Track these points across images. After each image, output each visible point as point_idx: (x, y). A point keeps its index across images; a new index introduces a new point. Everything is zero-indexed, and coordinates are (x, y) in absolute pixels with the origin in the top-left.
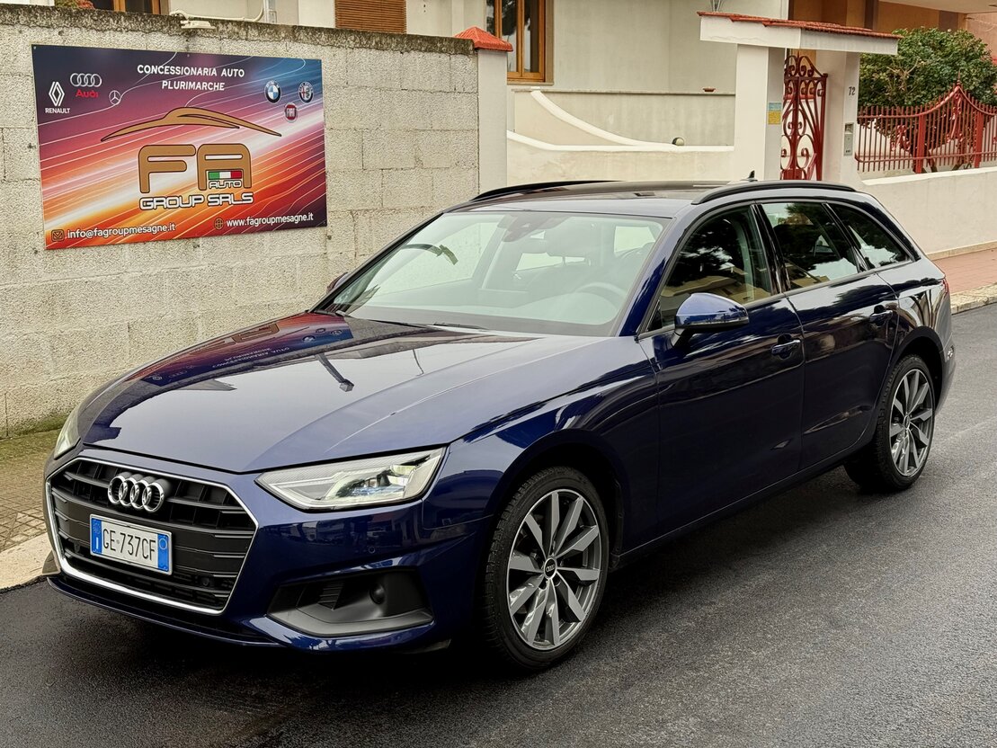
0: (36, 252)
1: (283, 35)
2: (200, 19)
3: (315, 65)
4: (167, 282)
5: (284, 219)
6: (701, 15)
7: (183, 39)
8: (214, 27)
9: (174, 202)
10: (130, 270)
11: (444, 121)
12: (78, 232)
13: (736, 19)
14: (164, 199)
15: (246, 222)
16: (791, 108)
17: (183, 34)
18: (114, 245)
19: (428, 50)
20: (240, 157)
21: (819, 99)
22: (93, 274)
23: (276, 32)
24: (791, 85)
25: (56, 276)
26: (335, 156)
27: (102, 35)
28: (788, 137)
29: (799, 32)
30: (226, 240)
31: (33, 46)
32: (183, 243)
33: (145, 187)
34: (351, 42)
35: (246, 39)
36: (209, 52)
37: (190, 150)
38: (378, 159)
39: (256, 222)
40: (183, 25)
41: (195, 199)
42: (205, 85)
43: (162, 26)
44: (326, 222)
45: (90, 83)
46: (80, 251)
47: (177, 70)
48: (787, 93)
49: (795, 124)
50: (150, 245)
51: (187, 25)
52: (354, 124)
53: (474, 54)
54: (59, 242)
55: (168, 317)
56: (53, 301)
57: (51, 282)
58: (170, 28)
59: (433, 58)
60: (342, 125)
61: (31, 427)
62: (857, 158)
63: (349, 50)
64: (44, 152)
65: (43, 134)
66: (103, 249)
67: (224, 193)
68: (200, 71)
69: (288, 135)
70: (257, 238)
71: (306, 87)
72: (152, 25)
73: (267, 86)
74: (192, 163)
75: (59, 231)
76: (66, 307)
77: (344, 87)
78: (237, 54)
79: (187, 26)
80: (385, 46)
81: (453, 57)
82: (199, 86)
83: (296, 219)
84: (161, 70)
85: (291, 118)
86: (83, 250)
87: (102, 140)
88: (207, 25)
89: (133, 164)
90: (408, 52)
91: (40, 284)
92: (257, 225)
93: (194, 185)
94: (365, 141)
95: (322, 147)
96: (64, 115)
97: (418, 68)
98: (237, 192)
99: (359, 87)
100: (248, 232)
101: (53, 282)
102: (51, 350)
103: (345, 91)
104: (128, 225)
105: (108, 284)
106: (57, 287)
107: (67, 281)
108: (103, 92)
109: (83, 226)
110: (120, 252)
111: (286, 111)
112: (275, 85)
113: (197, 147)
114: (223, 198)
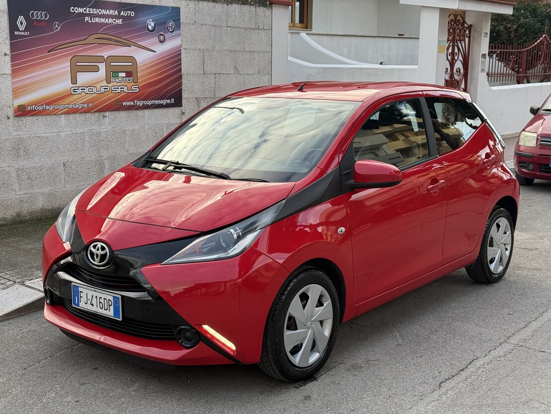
0: (8, 118)
3: (177, 10)
4: (87, 138)
5: (157, 102)
9: (92, 90)
10: (65, 130)
11: (252, 46)
12: (33, 107)
14: (85, 88)
15: (134, 103)
16: (451, 44)
18: (55, 114)
19: (244, 4)
20: (131, 64)
21: (467, 39)
22: (42, 132)
24: (451, 31)
25: (20, 133)
26: (187, 65)
28: (449, 61)
30: (122, 114)
32: (97, 114)
33: (74, 81)
36: (114, 1)
37: (101, 59)
38: (213, 68)
39: (140, 103)
41: (104, 89)
42: (111, 21)
44: (182, 104)
45: (41, 17)
46: (35, 118)
47: (94, 11)
48: (449, 35)
49: (453, 53)
50: (77, 116)
52: (199, 47)
53: (270, 7)
54: (22, 112)
55: (88, 159)
56: (19, 148)
57: (17, 136)
59: (246, 8)
60: (192, 47)
61: (5, 223)
62: (488, 74)
63: (196, 2)
64: (13, 58)
65: (13, 47)
66: (49, 117)
67: (122, 86)
68: (108, 12)
69: (160, 52)
70: (140, 113)
71: (171, 24)
73: (148, 22)
74: (102, 67)
75: (22, 106)
76: (26, 151)
77: (193, 24)
78: (130, 2)
80: (218, 1)
81: (258, 9)
82: (107, 21)
83: (164, 102)
84: (85, 10)
85: (162, 42)
86: (37, 118)
87: (48, 52)
89: (66, 67)
90: (231, 4)
91: (10, 137)
92: (141, 105)
93: (103, 80)
94: (206, 57)
95: (180, 60)
96: (26, 36)
97: (237, 14)
98: (129, 85)
99: (202, 25)
100: (136, 109)
101: (19, 136)
102: (17, 177)
103: (194, 26)
104: (64, 103)
105: (52, 138)
106: (21, 139)
107: (27, 136)
108: (50, 22)
109: (37, 103)
110: (59, 119)
111: (158, 37)
112: (153, 21)
113: (105, 58)
114: (121, 88)
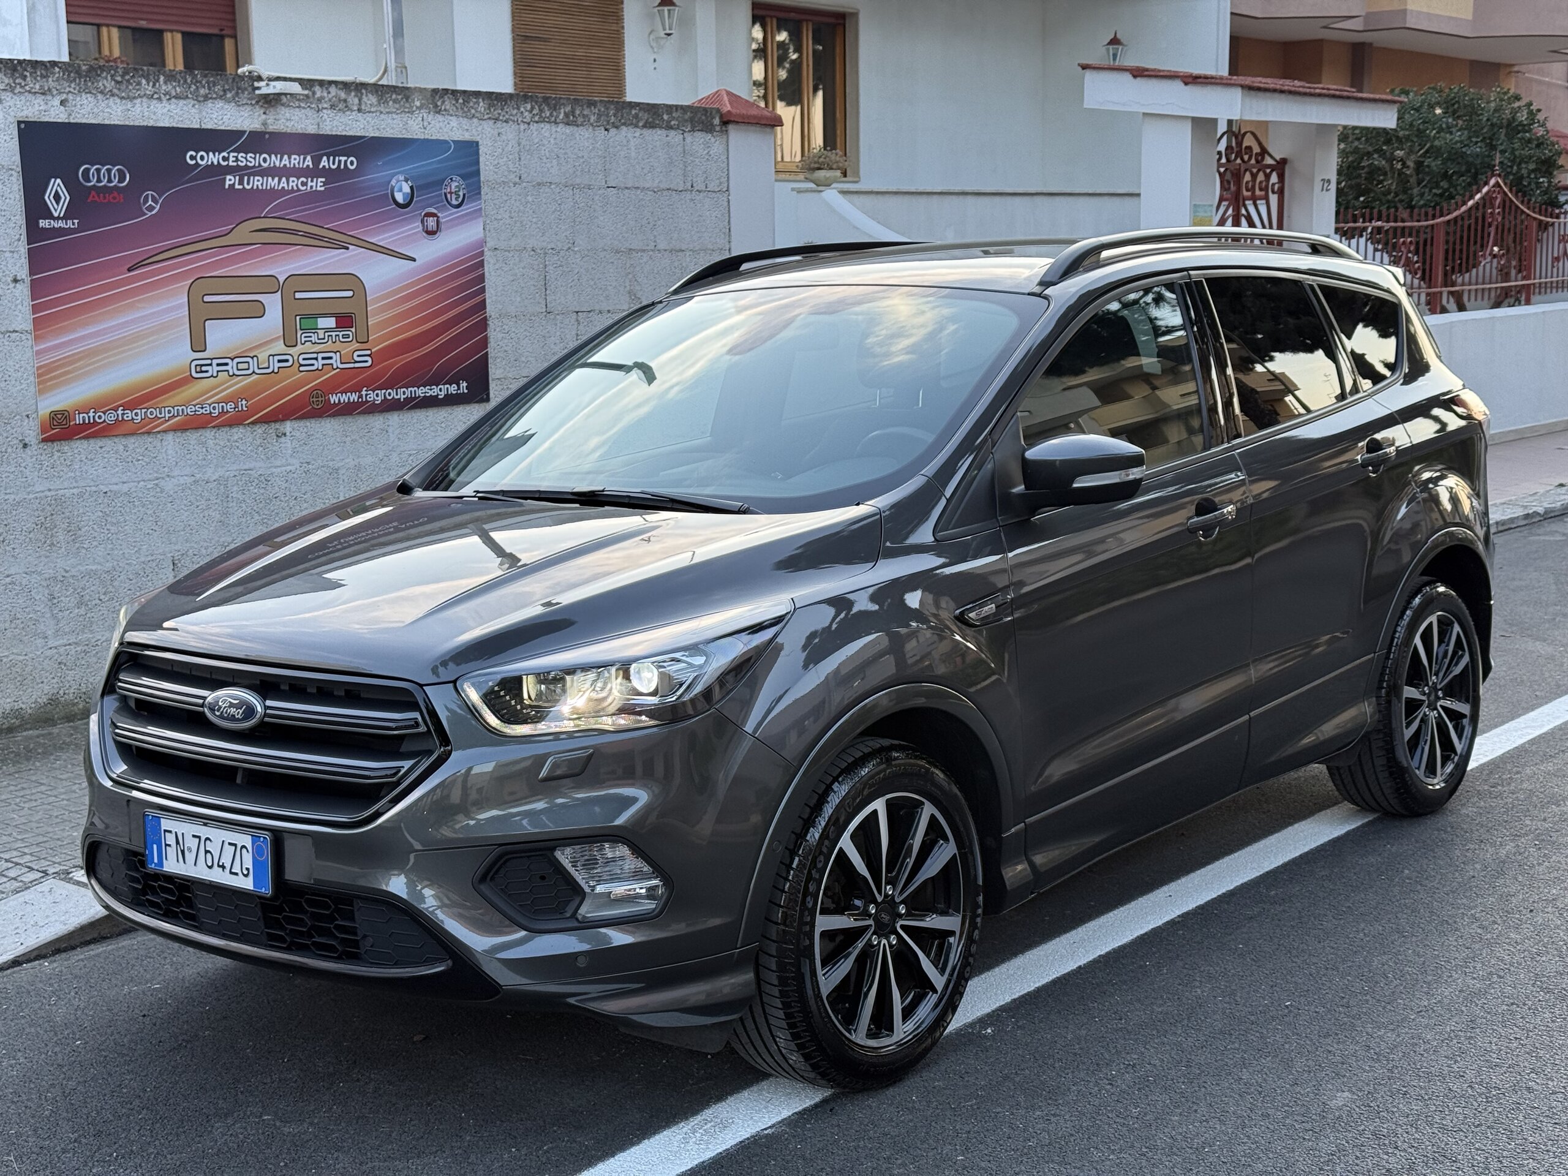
0: (25, 446)
1: (418, 104)
2: (285, 79)
3: (470, 149)
4: (235, 493)
5: (421, 392)
6: (1085, 67)
7: (259, 111)
8: (306, 92)
9: (245, 366)
10: (175, 473)
11: (676, 235)
12: (91, 414)
13: (1139, 73)
14: (229, 360)
15: (360, 396)
16: (1230, 211)
17: (257, 102)
18: (148, 433)
19: (649, 125)
20: (350, 294)
21: (1274, 199)
22: (114, 480)
23: (407, 98)
24: (1229, 176)
25: (56, 484)
26: (501, 292)
27: (129, 105)
29: (1238, 93)
30: (328, 425)
31: (19, 123)
32: (259, 430)
33: (198, 343)
34: (526, 114)
35: (359, 110)
36: (301, 132)
37: (270, 284)
38: (570, 297)
39: (376, 397)
40: (259, 88)
41: (279, 361)
42: (294, 182)
43: (224, 91)
44: (488, 395)
45: (110, 181)
46: (94, 444)
47: (249, 160)
48: (1222, 189)
50: (208, 434)
51: (265, 89)
52: (532, 243)
53: (721, 131)
54: (61, 429)
56: (52, 523)
57: (49, 494)
58: (237, 94)
59: (656, 138)
60: (513, 243)
61: (17, 722)
63: (522, 127)
64: (37, 289)
65: (37, 260)
66: (132, 440)
67: (326, 352)
68: (285, 160)
69: (426, 260)
70: (377, 422)
71: (454, 185)
72: (209, 89)
73: (393, 182)
74: (273, 304)
75: (62, 412)
76: (73, 532)
77: (515, 184)
78: (344, 133)
79: (264, 91)
80: (580, 120)
81: (689, 138)
82: (284, 183)
83: (440, 391)
84: (224, 159)
85: (431, 233)
86: (100, 442)
87: (129, 270)
88: (296, 88)
89: (180, 306)
90: (617, 127)
91: (31, 496)
92: (379, 400)
93: (277, 339)
94: (550, 268)
95: (481, 278)
96: (70, 231)
97: (633, 154)
98: (346, 350)
99: (539, 184)
100: (364, 413)
101: (53, 493)
102: (50, 600)
103: (518, 189)
104: (171, 402)
105: (140, 495)
106: (59, 501)
107: (75, 491)
108: (132, 195)
109: (99, 405)
110: (159, 444)
111: (422, 222)
112: (406, 180)
113: (281, 280)
114: (323, 358)
